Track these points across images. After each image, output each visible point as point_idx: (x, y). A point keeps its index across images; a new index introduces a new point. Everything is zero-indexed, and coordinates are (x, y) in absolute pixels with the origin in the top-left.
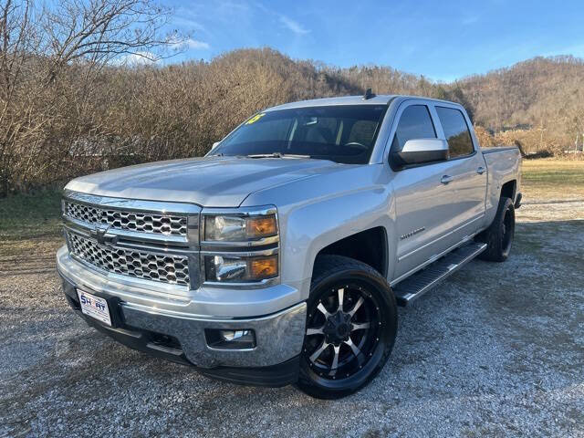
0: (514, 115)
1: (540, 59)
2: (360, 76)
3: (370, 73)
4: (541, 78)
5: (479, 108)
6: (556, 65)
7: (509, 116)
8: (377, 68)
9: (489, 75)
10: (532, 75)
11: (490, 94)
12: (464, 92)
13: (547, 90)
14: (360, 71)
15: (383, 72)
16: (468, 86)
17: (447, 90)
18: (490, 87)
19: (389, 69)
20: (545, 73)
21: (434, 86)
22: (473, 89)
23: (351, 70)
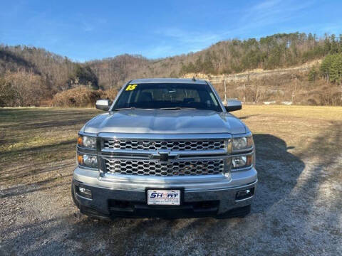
0: (118, 83)
1: (127, 55)
2: (23, 52)
3: (30, 51)
4: (129, 65)
5: (100, 78)
6: (135, 59)
7: (116, 84)
8: (35, 48)
9: (104, 60)
10: (125, 63)
11: (105, 71)
12: (92, 68)
13: (133, 71)
14: (23, 49)
15: (40, 51)
16: (93, 65)
17: (82, 66)
18: (105, 67)
19: (44, 50)
20: (130, 63)
21: (74, 63)
22: (96, 68)
23: (16, 47)
